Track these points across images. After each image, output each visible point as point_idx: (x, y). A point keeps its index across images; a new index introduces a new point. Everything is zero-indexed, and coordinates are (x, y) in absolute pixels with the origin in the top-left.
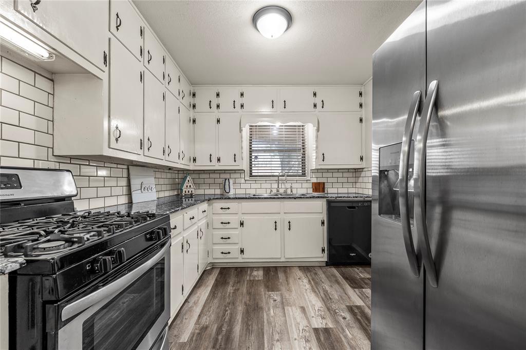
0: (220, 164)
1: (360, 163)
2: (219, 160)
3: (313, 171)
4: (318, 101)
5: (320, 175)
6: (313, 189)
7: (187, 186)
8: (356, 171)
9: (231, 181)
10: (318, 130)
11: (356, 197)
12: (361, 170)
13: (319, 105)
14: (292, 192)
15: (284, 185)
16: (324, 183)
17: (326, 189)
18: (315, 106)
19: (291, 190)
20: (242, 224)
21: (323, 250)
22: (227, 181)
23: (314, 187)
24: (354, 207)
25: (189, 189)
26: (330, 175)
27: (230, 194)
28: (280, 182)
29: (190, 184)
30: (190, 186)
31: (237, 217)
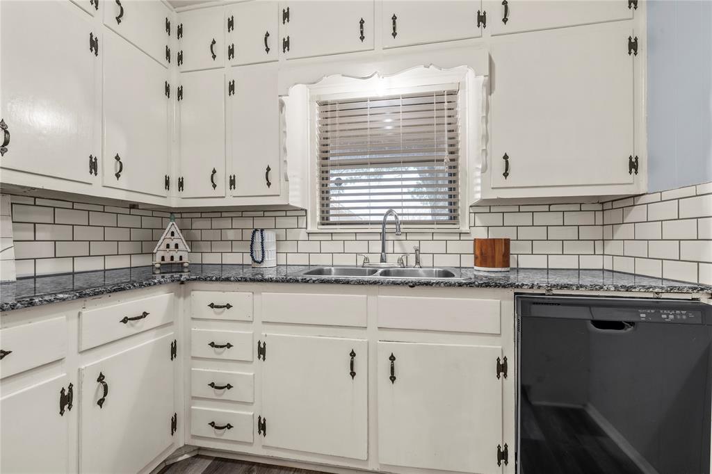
0: (234, 192)
1: (630, 178)
2: (232, 182)
3: (478, 211)
4: (490, 4)
5: (496, 219)
6: (476, 258)
7: (168, 246)
8: (608, 206)
9: (270, 237)
11: (628, 289)
12: (630, 202)
14: (418, 262)
15: (402, 246)
16: (507, 242)
17: (513, 258)
19: (417, 258)
20: (262, 351)
21: (503, 455)
22: (258, 234)
23: (478, 253)
24: (619, 325)
25: (173, 253)
26: (525, 219)
27: (264, 265)
29: (176, 241)
30: (177, 246)
31: (252, 332)
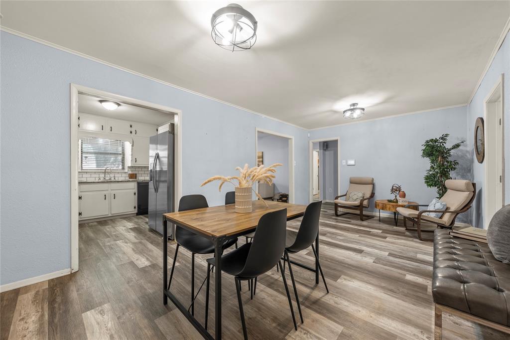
3: (129, 167)
10: (133, 146)
13: (134, 132)
15: (109, 175)
16: (136, 174)
18: (131, 132)
19: (114, 178)
21: (135, 207)
23: (130, 176)
28: (106, 173)
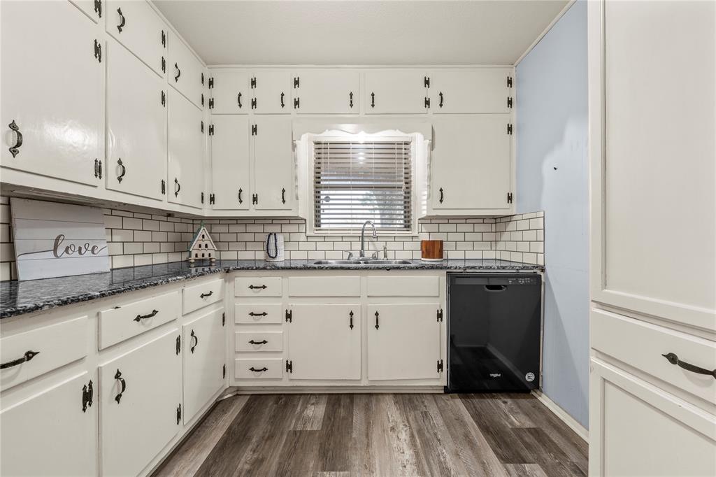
0: (257, 206)
1: (507, 205)
2: (255, 199)
3: (424, 221)
4: (432, 94)
5: (434, 228)
6: (423, 253)
7: (200, 246)
8: (498, 221)
9: (280, 238)
10: (432, 146)
11: (504, 268)
12: (508, 219)
13: (435, 101)
14: (385, 256)
15: (374, 245)
16: (441, 242)
17: (445, 253)
18: (427, 103)
19: (385, 254)
20: (289, 316)
21: (440, 366)
22: (272, 237)
23: (424, 249)
24: (499, 287)
25: (204, 252)
26: (452, 228)
27: (277, 259)
28: (366, 239)
29: (206, 242)
30: (206, 246)
31: (281, 304)
